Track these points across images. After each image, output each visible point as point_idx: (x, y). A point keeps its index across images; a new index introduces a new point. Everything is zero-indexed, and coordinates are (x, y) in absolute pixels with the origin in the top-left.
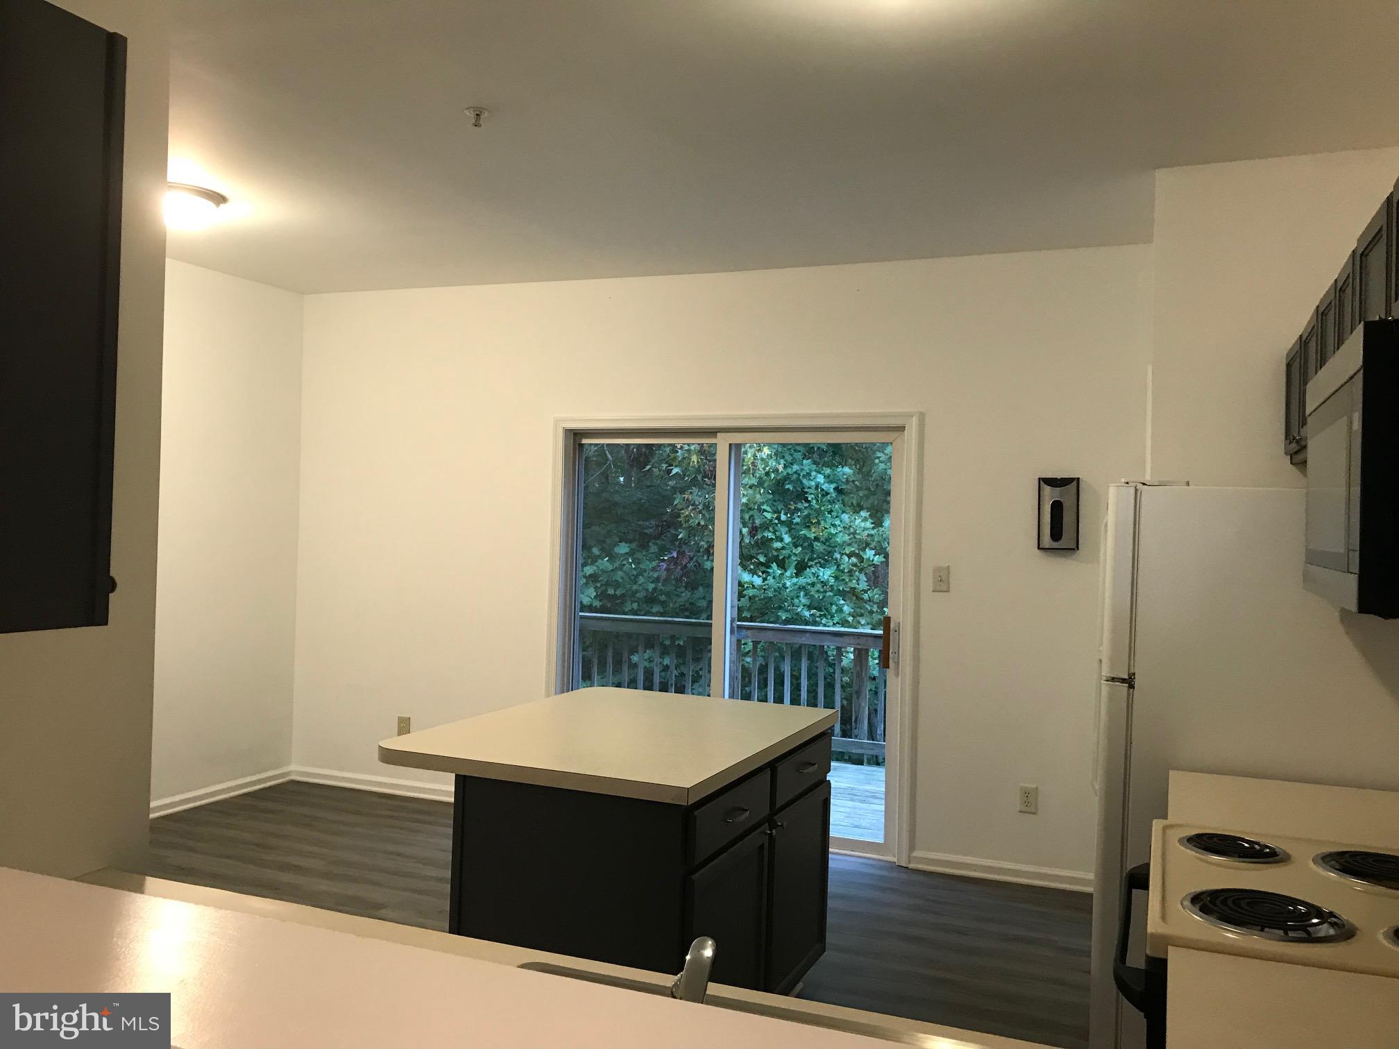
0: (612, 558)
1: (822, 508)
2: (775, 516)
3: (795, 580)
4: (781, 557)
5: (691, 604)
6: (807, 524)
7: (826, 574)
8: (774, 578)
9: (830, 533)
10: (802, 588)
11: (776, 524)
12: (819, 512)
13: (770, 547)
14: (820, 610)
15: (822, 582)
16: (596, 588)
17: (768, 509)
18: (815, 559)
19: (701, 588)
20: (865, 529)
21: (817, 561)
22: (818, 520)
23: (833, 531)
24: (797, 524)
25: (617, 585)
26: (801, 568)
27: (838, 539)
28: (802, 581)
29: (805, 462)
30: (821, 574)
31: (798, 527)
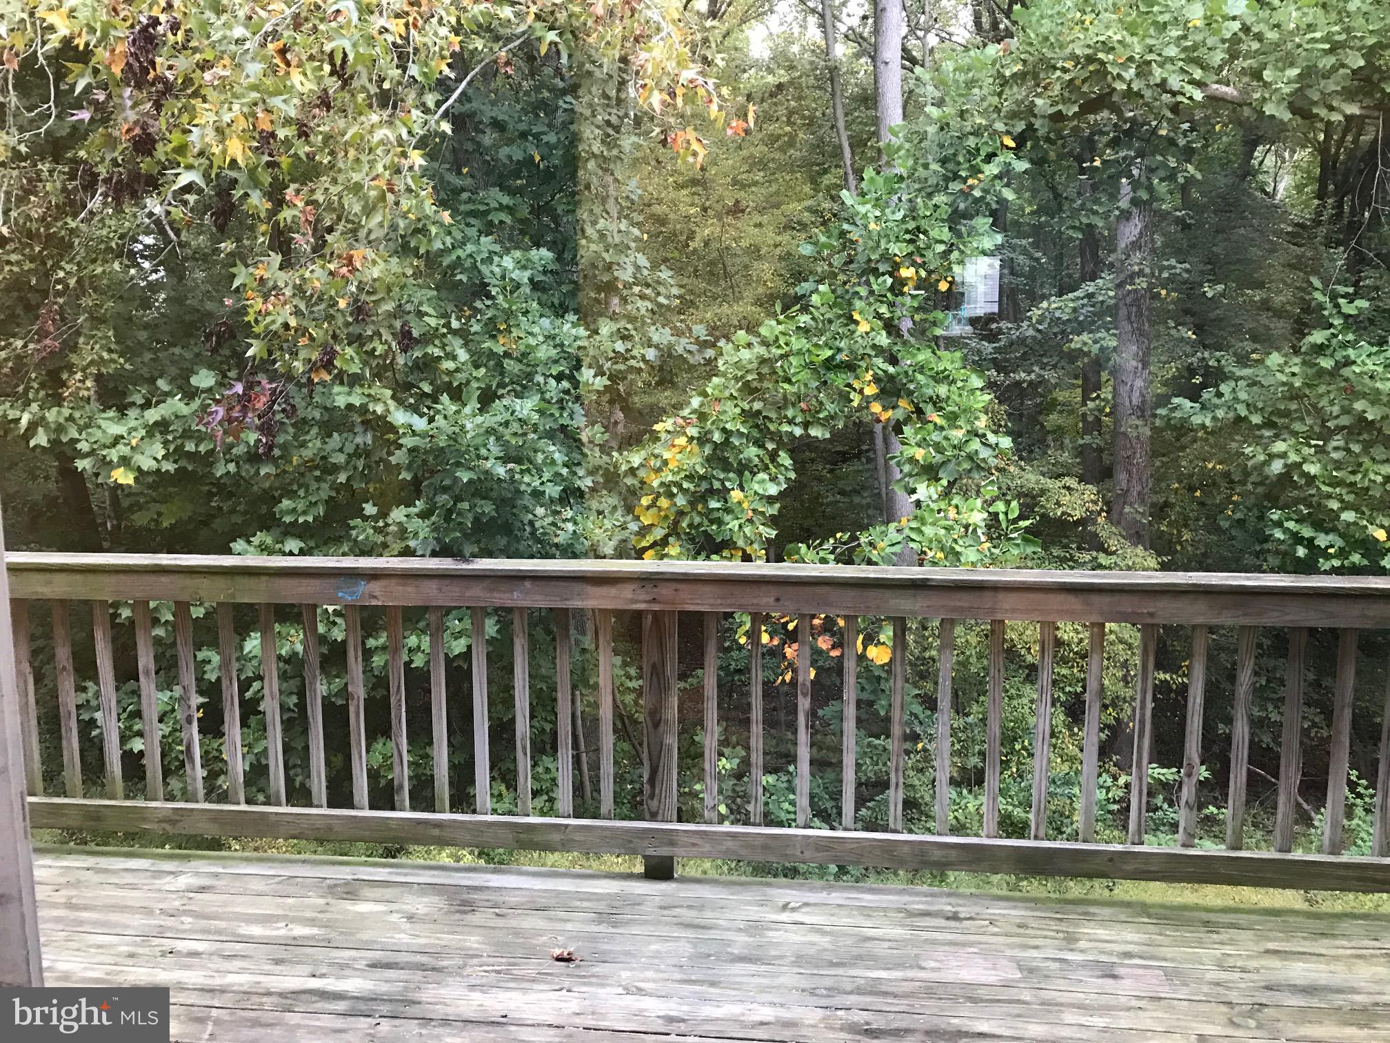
0: (190, 394)
1: (514, 308)
2: (442, 322)
3: (479, 419)
4: (455, 384)
5: (323, 458)
6: (492, 330)
7: (526, 407)
8: (445, 417)
9: (528, 346)
10: (490, 431)
11: (444, 335)
12: (509, 314)
13: (437, 369)
14: (518, 461)
15: (520, 420)
16: (166, 443)
17: (431, 311)
18: (507, 385)
19: (335, 435)
20: (576, 338)
21: (509, 388)
22: (509, 326)
23: (532, 341)
24: (476, 333)
25: (200, 438)
26: (487, 399)
27: (539, 355)
28: (488, 420)
29: (483, 239)
30: (518, 408)
31: (477, 338)
